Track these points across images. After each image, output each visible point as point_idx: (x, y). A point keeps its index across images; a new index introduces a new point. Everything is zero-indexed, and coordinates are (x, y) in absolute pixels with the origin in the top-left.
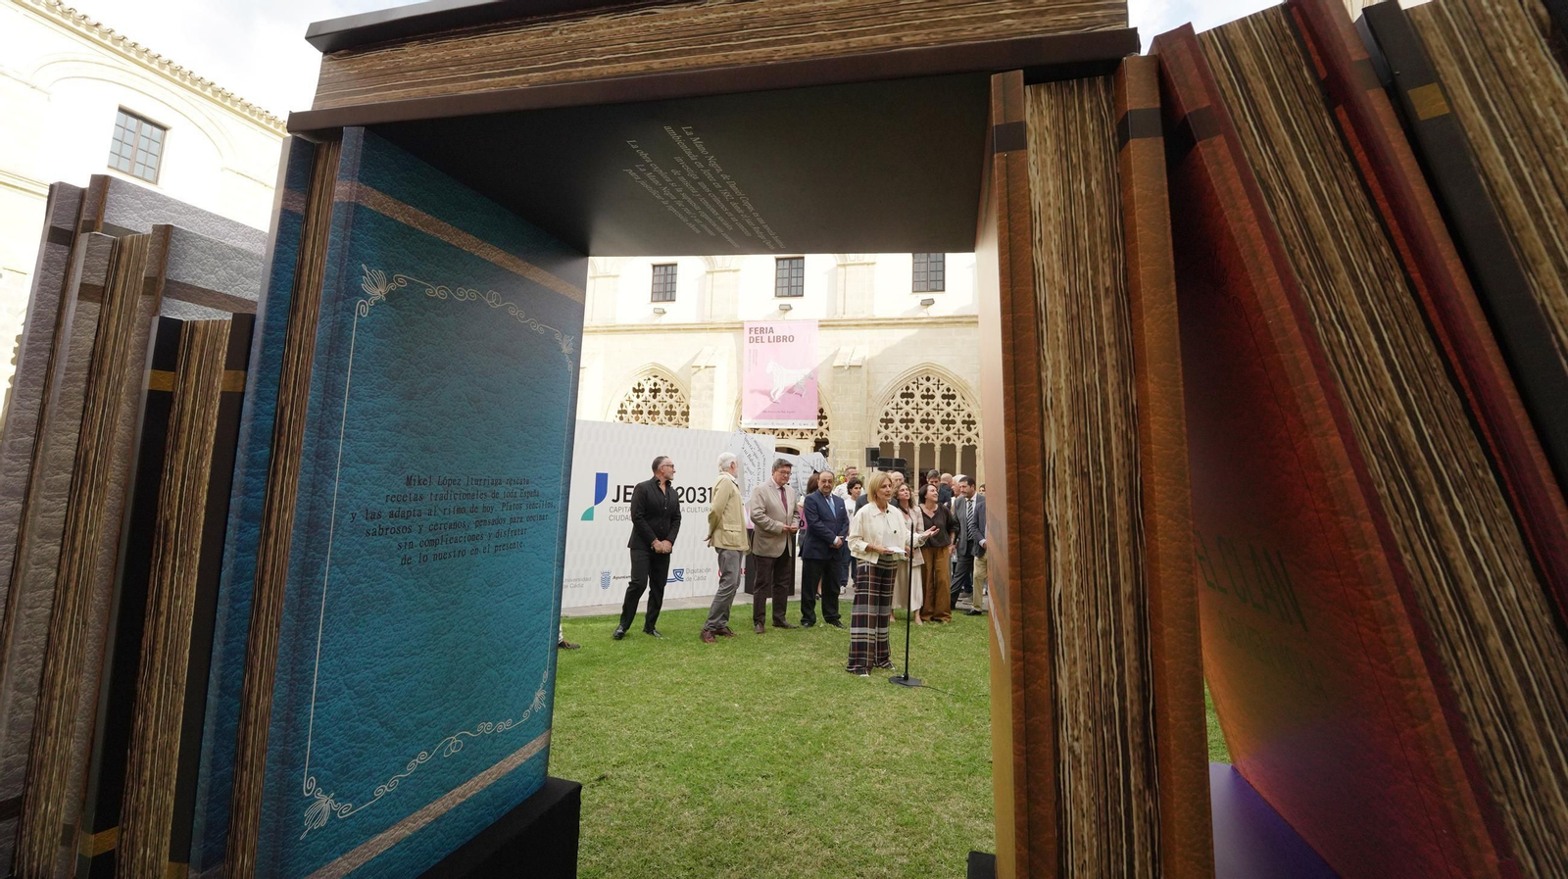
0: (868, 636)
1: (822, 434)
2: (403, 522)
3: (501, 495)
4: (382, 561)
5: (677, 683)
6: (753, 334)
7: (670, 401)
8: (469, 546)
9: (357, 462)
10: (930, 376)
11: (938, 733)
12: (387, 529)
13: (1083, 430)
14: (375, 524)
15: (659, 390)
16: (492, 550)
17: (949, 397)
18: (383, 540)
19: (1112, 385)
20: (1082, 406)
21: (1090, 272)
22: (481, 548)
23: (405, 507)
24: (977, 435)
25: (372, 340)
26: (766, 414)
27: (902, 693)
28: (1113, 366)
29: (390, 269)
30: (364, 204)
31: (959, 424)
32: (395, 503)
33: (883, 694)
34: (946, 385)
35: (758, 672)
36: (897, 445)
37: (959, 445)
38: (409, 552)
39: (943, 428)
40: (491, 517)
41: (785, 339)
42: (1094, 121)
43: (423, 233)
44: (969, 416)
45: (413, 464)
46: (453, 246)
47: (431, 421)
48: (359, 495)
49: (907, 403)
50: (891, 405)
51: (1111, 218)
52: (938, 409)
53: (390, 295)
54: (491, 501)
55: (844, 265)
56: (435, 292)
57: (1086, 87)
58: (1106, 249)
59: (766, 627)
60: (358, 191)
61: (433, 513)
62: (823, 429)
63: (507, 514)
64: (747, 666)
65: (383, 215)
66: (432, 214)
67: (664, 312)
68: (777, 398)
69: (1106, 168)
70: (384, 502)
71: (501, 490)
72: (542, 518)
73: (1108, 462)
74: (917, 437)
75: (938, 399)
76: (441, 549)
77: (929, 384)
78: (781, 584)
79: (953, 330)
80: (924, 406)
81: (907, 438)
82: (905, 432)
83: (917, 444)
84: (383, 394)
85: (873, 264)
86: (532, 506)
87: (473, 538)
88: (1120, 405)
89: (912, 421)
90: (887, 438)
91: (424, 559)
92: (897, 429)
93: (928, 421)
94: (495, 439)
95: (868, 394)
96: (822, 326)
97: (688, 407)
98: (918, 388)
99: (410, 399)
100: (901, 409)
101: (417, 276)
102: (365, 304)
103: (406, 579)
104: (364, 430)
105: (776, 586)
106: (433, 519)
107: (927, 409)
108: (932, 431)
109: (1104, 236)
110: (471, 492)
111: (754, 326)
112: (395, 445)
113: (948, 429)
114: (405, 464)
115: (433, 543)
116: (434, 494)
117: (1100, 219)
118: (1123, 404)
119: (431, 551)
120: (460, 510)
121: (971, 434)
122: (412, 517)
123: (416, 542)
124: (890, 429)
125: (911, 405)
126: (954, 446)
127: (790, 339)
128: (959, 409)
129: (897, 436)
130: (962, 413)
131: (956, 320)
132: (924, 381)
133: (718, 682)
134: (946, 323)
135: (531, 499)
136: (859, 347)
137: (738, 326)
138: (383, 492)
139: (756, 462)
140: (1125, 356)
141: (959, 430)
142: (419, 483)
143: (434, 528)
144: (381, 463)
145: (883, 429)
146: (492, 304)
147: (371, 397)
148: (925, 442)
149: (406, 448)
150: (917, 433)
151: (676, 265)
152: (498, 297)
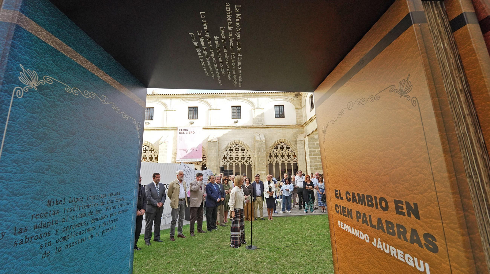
0: (238, 235)
1: (204, 163)
2: (44, 230)
3: (106, 203)
4: (27, 260)
5: (168, 263)
6: (181, 131)
7: (151, 154)
8: (87, 235)
9: (8, 195)
10: (238, 144)
11: (269, 266)
12: (32, 238)
13: (465, 155)
14: (22, 236)
15: (147, 150)
16: (100, 234)
17: (243, 150)
18: (29, 246)
19: (473, 133)
20: (463, 144)
21: (453, 82)
22: (94, 234)
23: (45, 220)
24: (252, 161)
25: (25, 114)
26: (185, 157)
27: (252, 252)
28: (471, 125)
29: (41, 72)
30: (24, 27)
31: (246, 158)
32: (38, 219)
33: (245, 254)
34: (242, 146)
35: (199, 253)
36: (228, 165)
37: (247, 165)
38: (48, 249)
39: (242, 160)
40: (100, 215)
41: (192, 133)
42: (440, 19)
43: (65, 56)
44: (249, 156)
45: (52, 192)
46: (83, 67)
47: (66, 165)
48: (9, 219)
49: (231, 152)
50: (226, 153)
51: (455, 59)
52: (240, 154)
53: (40, 87)
54: (101, 207)
55: (211, 110)
56: (69, 89)
57: (434, 4)
58: (457, 73)
59: (195, 233)
60: (18, 17)
61: (65, 220)
62: (204, 161)
63: (108, 212)
64: (194, 251)
65: (38, 38)
66: (71, 47)
67: (149, 124)
68: (189, 152)
69: (449, 38)
70: (30, 219)
71: (106, 200)
72: (126, 211)
73: (479, 170)
74: (234, 163)
75: (240, 151)
76: (70, 241)
77: (237, 146)
78: (200, 217)
79: (244, 130)
80: (236, 153)
81: (231, 163)
82: (230, 161)
83: (234, 165)
84: (32, 149)
85: (220, 110)
86: (121, 205)
87: (90, 229)
88: (478, 143)
89: (232, 158)
90: (225, 163)
91: (59, 250)
92: (228, 160)
93: (237, 158)
94: (103, 173)
95: (219, 150)
96: (204, 129)
97: (158, 156)
98: (234, 148)
99: (52, 153)
100: (229, 154)
101: (59, 79)
102: (20, 90)
103: (45, 267)
104: (15, 173)
105: (198, 218)
106: (65, 224)
107: (237, 154)
108: (238, 161)
109: (455, 67)
110: (89, 204)
111: (181, 128)
112: (40, 181)
113: (243, 160)
114: (47, 192)
115: (65, 238)
116: (67, 208)
117: (451, 59)
118: (478, 142)
119: (64, 243)
120: (83, 215)
121: (250, 161)
122: (51, 226)
123: (53, 241)
124: (226, 161)
125: (232, 153)
126: (245, 165)
127: (193, 133)
128: (246, 154)
129: (228, 163)
130: (247, 155)
131: (245, 127)
132: (236, 146)
133: (184, 259)
134: (242, 128)
135: (121, 202)
136: (215, 135)
137: (176, 128)
138: (30, 213)
139: (188, 173)
140: (474, 120)
141: (246, 160)
142: (57, 204)
143: (66, 229)
144: (29, 194)
145: (223, 161)
146: (104, 102)
147: (23, 151)
148: (236, 164)
149: (48, 183)
150: (234, 161)
151: (154, 108)
152: (106, 99)
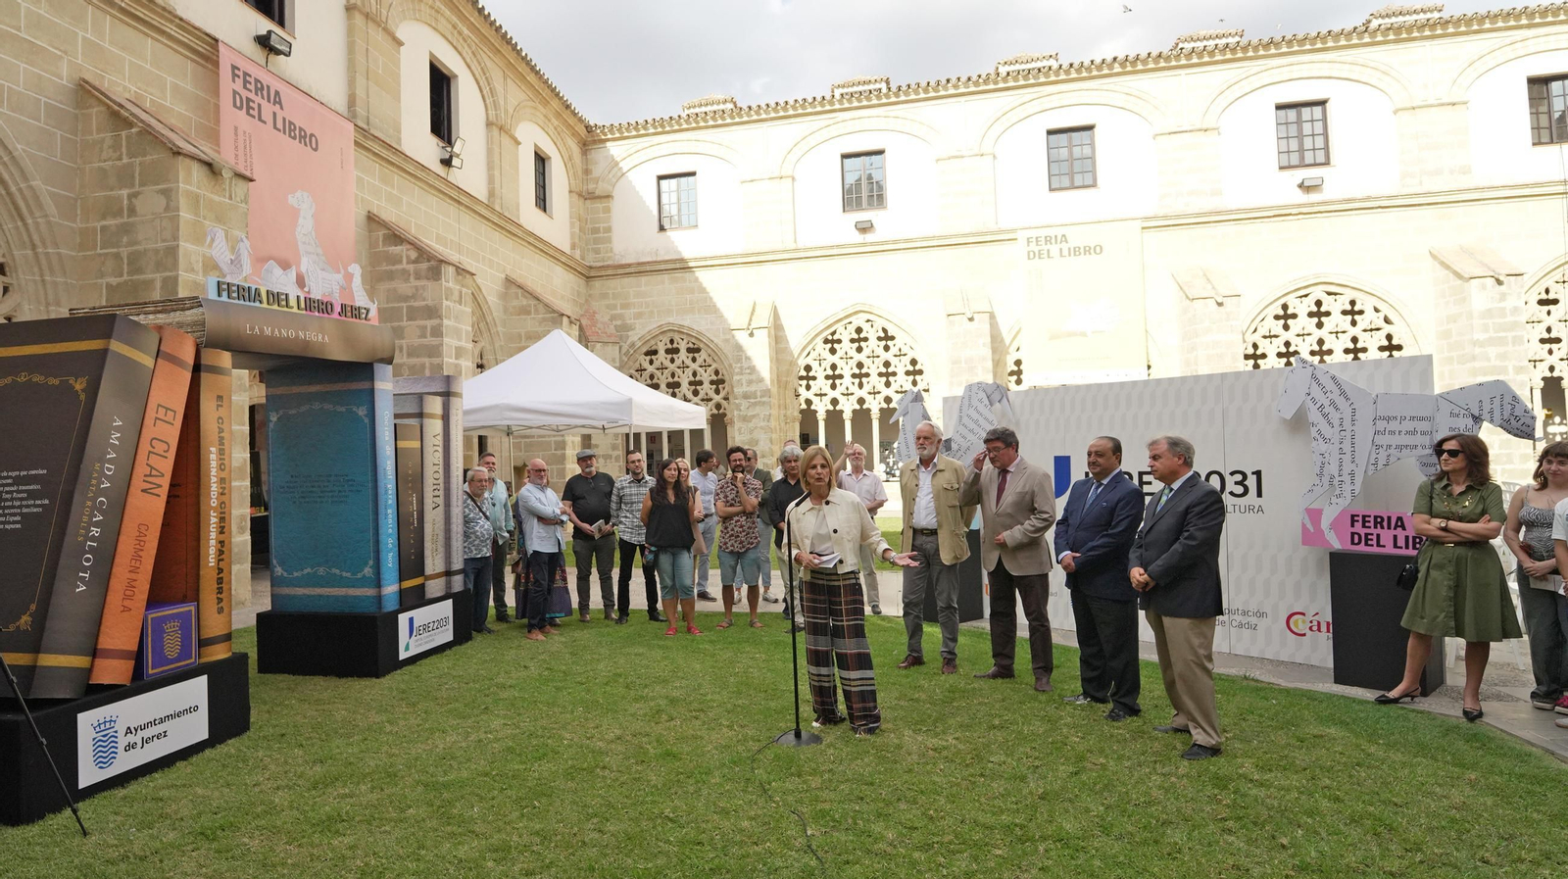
6: (1033, 247)
7: (885, 355)
8: (319, 500)
41: (1087, 250)
87: (320, 497)
91: (301, 503)
96: (1147, 228)
111: (1033, 233)
115: (303, 497)
127: (1096, 250)
143: (302, 492)
